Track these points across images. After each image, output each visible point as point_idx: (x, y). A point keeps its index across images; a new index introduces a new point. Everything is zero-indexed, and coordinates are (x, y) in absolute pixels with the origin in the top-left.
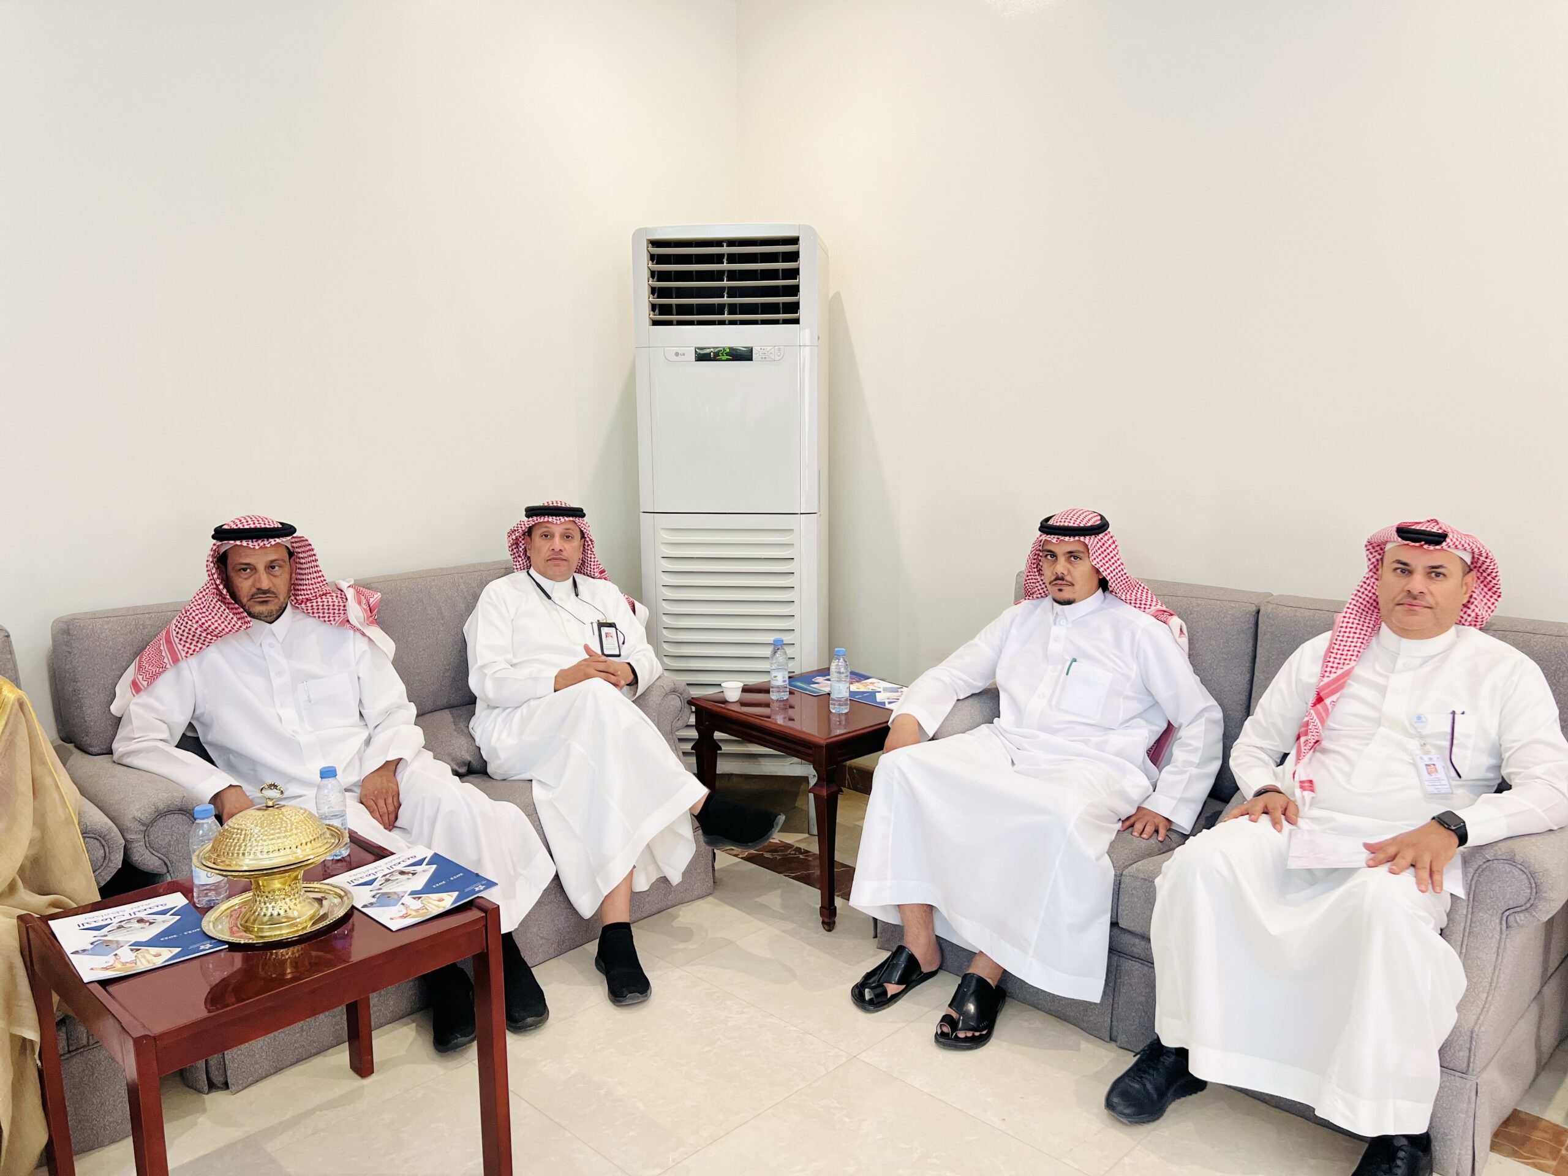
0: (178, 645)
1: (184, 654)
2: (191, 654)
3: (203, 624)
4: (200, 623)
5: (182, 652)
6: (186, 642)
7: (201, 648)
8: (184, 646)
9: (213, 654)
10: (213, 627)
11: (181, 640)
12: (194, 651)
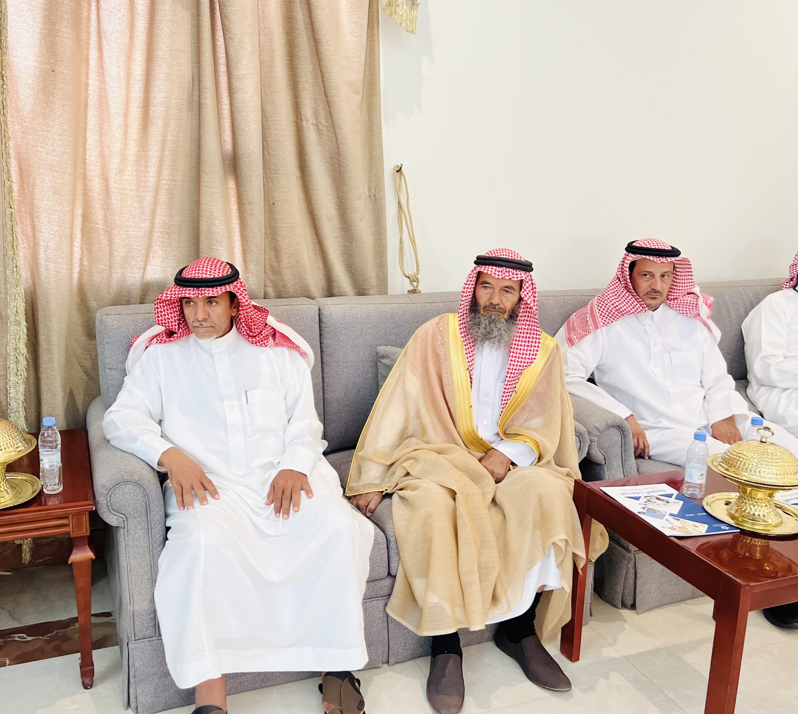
0: (599, 318)
1: (602, 324)
2: (606, 325)
3: (617, 306)
4: (615, 305)
5: (600, 322)
6: (604, 316)
7: (612, 322)
8: (602, 319)
9: (618, 326)
10: (623, 309)
11: (601, 315)
12: (608, 323)
